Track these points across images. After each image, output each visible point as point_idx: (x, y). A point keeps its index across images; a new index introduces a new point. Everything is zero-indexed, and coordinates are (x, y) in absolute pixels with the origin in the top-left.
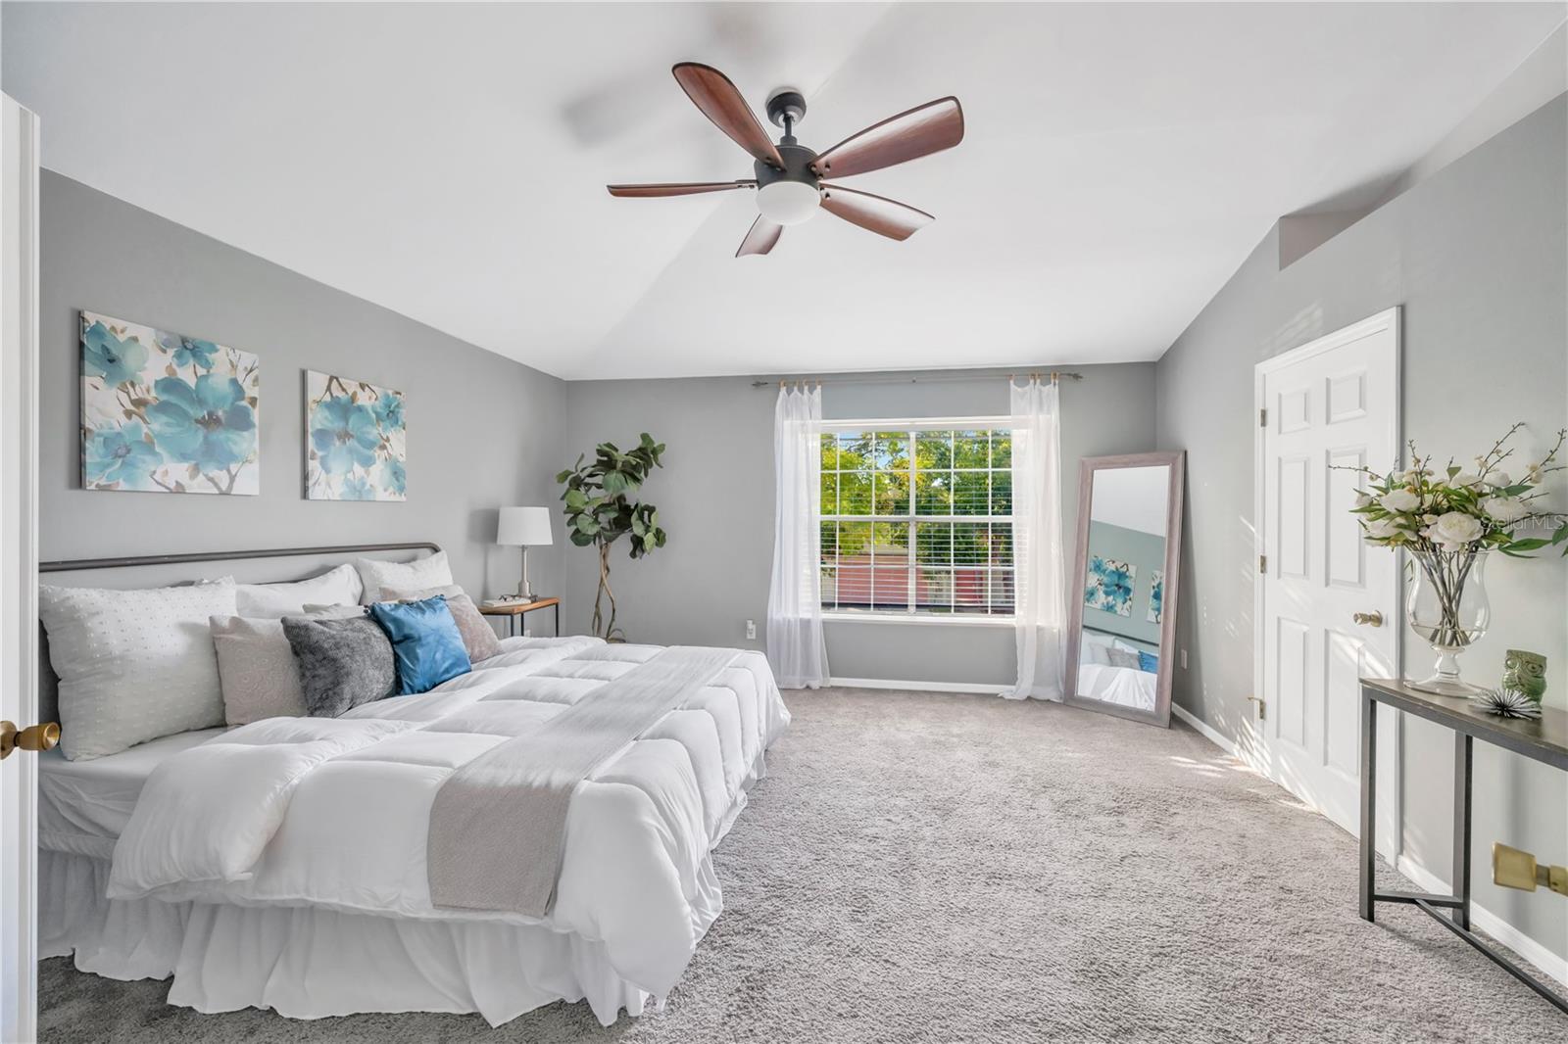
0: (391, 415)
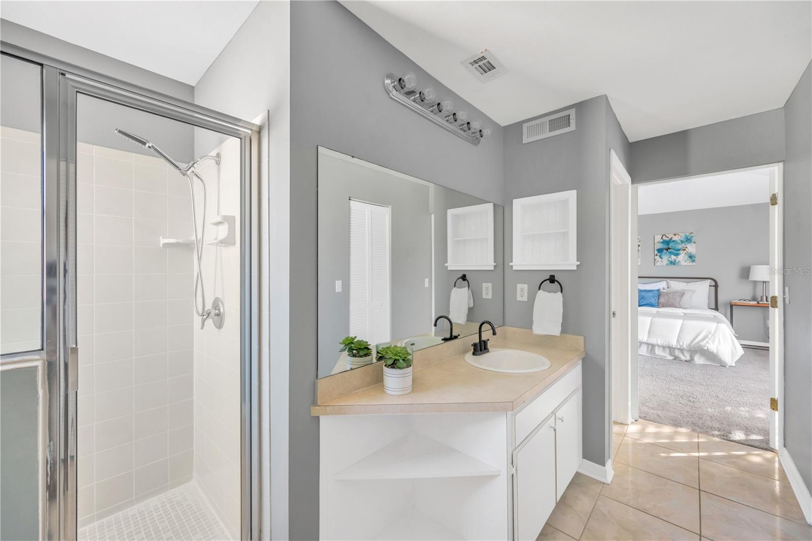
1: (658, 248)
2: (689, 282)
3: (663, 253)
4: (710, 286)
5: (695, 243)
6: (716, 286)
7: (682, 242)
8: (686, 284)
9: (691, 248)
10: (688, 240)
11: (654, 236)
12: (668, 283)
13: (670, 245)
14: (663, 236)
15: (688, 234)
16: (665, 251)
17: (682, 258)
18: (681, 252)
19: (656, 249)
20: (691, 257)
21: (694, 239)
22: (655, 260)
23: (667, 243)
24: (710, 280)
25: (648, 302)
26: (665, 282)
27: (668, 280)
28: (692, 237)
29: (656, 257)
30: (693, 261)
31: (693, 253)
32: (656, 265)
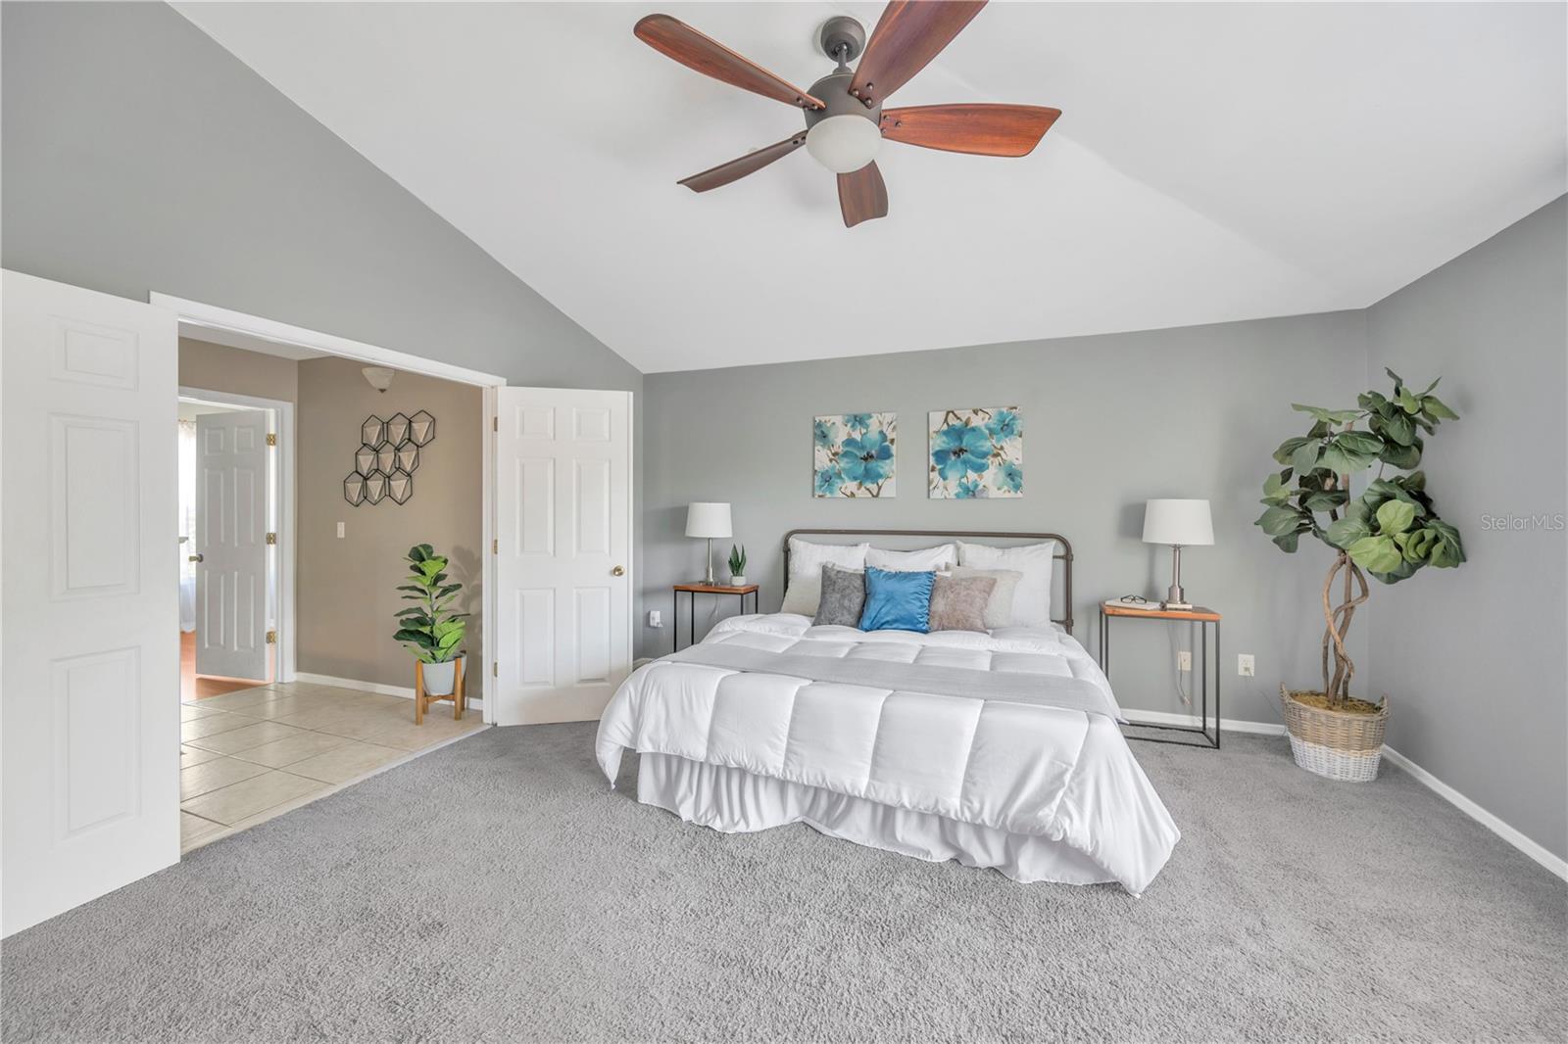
1: (938, 449)
2: (1009, 547)
3: (949, 462)
4: (1054, 557)
5: (1020, 436)
6: (1068, 558)
7: (992, 432)
8: (999, 552)
9: (1013, 451)
10: (1006, 427)
11: (928, 415)
12: (958, 549)
13: (964, 443)
14: (948, 413)
15: (1005, 410)
16: (953, 458)
17: (991, 477)
18: (990, 460)
19: (931, 452)
20: (1012, 475)
21: (1018, 426)
22: (930, 483)
23: (957, 433)
24: (1054, 542)
25: (903, 613)
26: (951, 547)
27: (959, 541)
28: (1014, 418)
29: (931, 474)
30: (1017, 487)
31: (1016, 462)
32: (931, 497)
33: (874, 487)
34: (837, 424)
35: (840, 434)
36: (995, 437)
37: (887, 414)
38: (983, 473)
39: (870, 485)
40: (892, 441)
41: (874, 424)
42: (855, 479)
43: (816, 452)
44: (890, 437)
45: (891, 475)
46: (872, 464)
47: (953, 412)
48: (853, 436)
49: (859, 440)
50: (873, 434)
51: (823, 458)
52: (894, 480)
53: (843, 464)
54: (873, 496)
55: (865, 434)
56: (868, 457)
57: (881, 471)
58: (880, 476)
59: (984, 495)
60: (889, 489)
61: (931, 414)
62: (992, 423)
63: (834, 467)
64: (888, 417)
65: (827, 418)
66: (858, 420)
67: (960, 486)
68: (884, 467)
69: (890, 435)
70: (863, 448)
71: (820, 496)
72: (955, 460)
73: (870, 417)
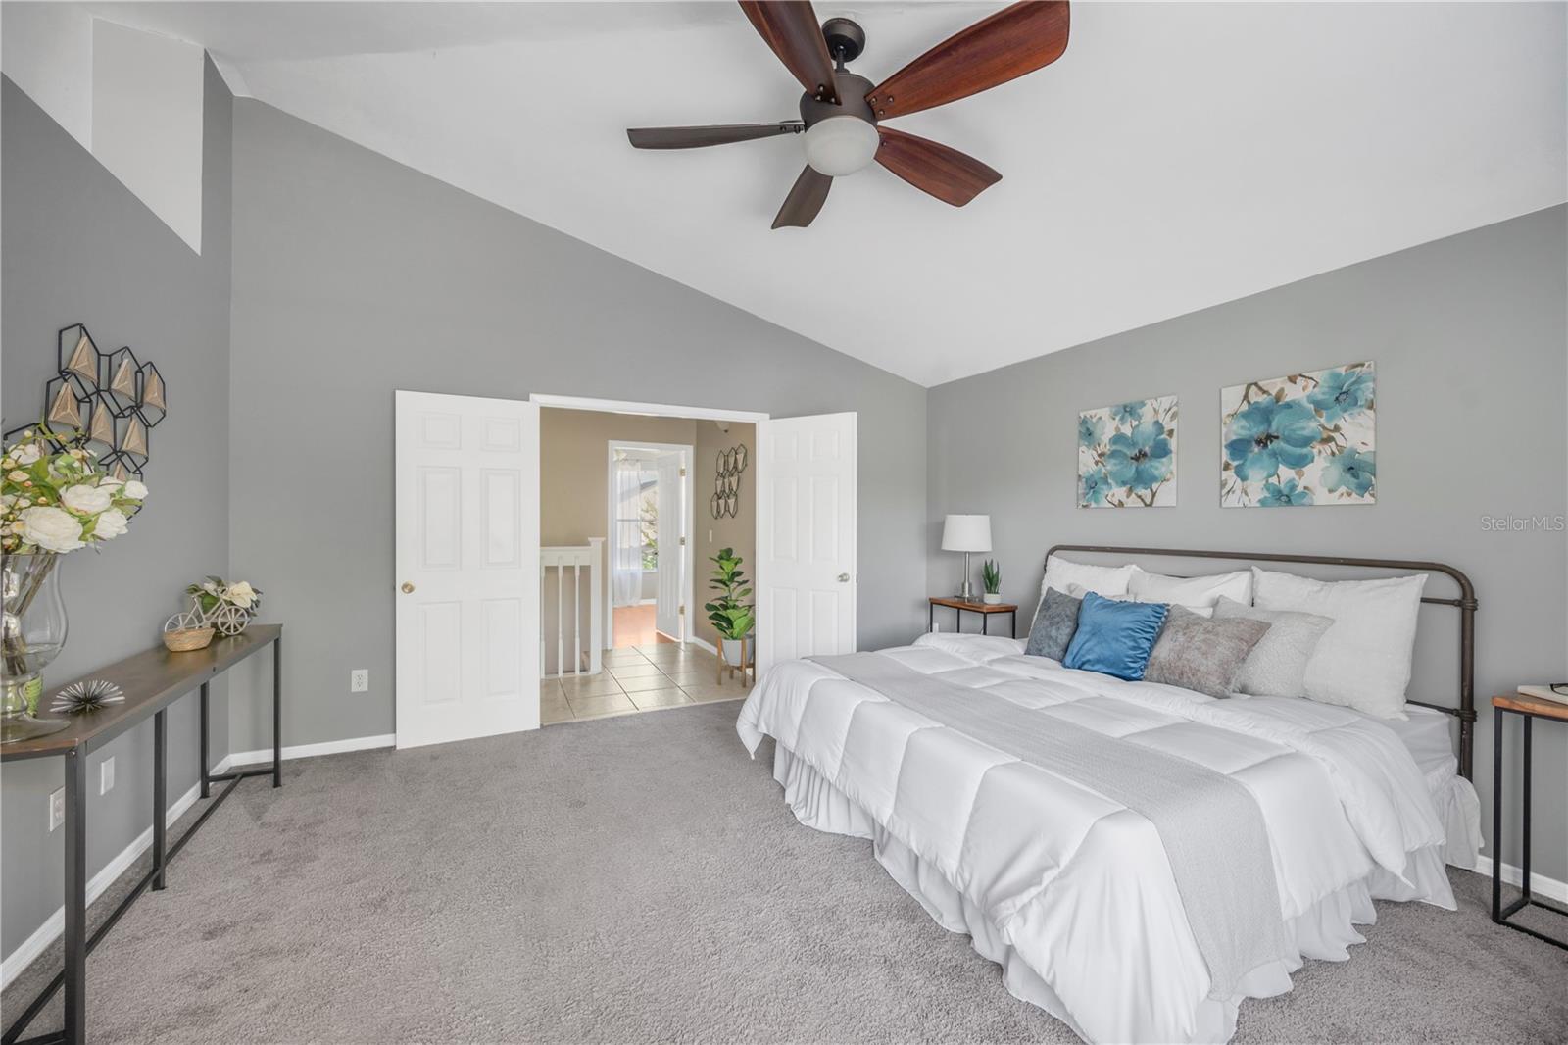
0: (1093, 485)
1: (1233, 438)
2: (1335, 580)
3: (1250, 457)
4: (1424, 600)
5: (1371, 407)
6: (1467, 604)
7: (1320, 406)
9: (1357, 432)
10: (1344, 396)
11: (1219, 392)
12: (1254, 578)
13: (1274, 427)
14: (1249, 387)
15: (1342, 370)
16: (1257, 449)
17: (1318, 474)
18: (1316, 448)
19: (1224, 442)
20: (1357, 471)
21: (1366, 392)
22: (1223, 485)
23: (1264, 414)
24: (1423, 577)
26: (1246, 575)
27: (1255, 566)
28: (1358, 381)
29: (1223, 472)
30: (1364, 488)
31: (1362, 449)
32: (1224, 505)
33: (1146, 494)
34: (1103, 418)
35: (1107, 430)
36: (1324, 413)
37: (1164, 399)
38: (1304, 469)
39: (1142, 492)
40: (1171, 433)
41: (1147, 414)
42: (1124, 484)
43: (1080, 453)
44: (1167, 428)
45: (1169, 476)
46: (1145, 464)
47: (1256, 384)
48: (1123, 431)
49: (1130, 435)
50: (1147, 425)
51: (1087, 462)
52: (1172, 484)
53: (1111, 466)
54: (1146, 505)
55: (1137, 426)
56: (1141, 456)
57: (1157, 473)
58: (1154, 479)
59: (1305, 501)
60: (1166, 495)
61: (1223, 391)
62: (1319, 394)
63: (1100, 470)
64: (1166, 402)
65: (1092, 412)
66: (1129, 411)
67: (1268, 490)
68: (1159, 467)
69: (1168, 425)
70: (1134, 444)
71: (1084, 506)
72: (1260, 453)
73: (1143, 404)
